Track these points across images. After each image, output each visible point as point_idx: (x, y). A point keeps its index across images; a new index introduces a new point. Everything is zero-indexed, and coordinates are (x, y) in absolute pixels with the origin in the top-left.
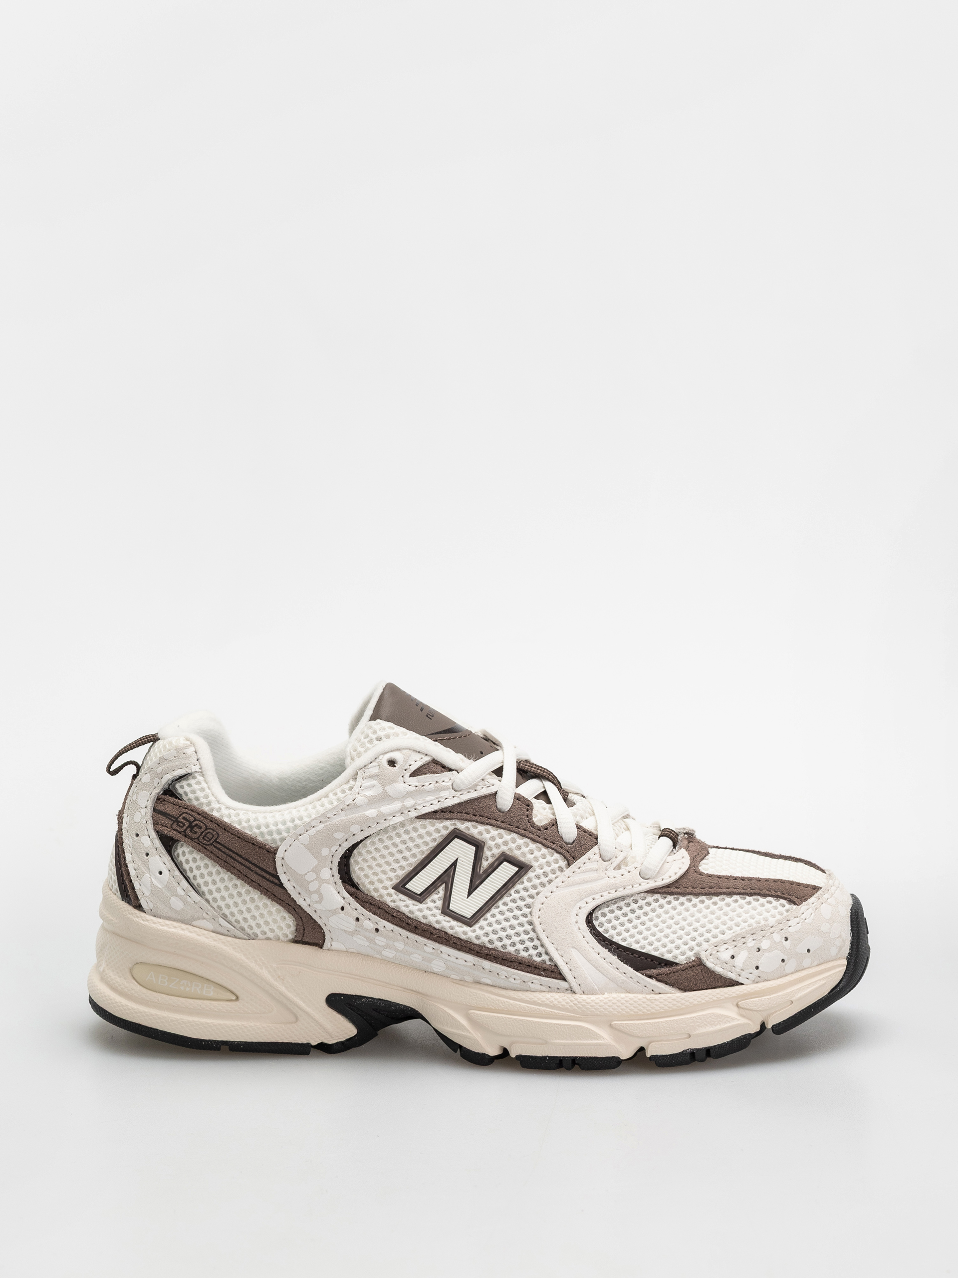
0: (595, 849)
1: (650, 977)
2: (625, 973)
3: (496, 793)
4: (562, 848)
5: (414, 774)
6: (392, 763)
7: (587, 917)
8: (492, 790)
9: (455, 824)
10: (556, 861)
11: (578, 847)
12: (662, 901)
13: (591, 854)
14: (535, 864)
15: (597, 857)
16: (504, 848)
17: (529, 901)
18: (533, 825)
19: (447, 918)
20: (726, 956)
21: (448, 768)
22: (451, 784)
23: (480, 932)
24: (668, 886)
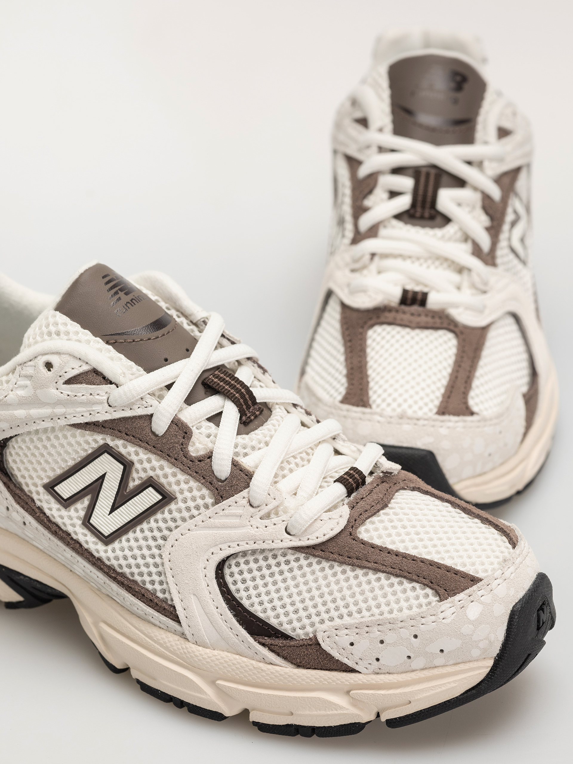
0: (244, 493)
1: (263, 645)
2: (237, 635)
3: (152, 415)
4: (212, 484)
5: (69, 382)
6: (49, 366)
7: (220, 563)
8: (148, 411)
9: (105, 439)
10: (203, 497)
11: (228, 487)
12: (303, 562)
13: (240, 498)
14: (179, 497)
15: (245, 502)
16: (151, 473)
17: (166, 532)
18: (186, 455)
19: (86, 531)
20: (345, 641)
21: (108, 379)
22: (105, 398)
23: (110, 554)
24: (314, 547)
